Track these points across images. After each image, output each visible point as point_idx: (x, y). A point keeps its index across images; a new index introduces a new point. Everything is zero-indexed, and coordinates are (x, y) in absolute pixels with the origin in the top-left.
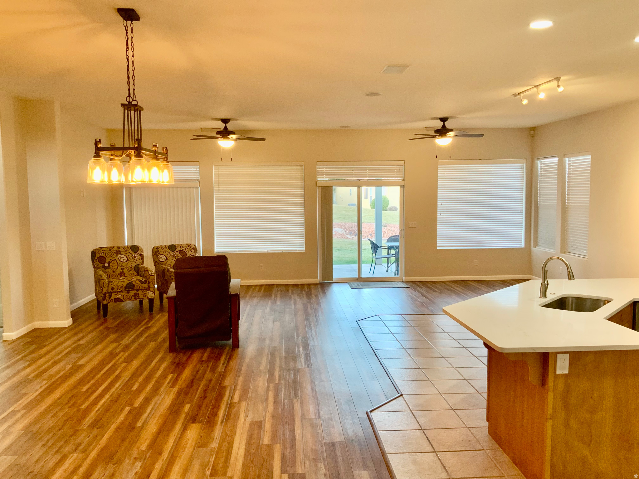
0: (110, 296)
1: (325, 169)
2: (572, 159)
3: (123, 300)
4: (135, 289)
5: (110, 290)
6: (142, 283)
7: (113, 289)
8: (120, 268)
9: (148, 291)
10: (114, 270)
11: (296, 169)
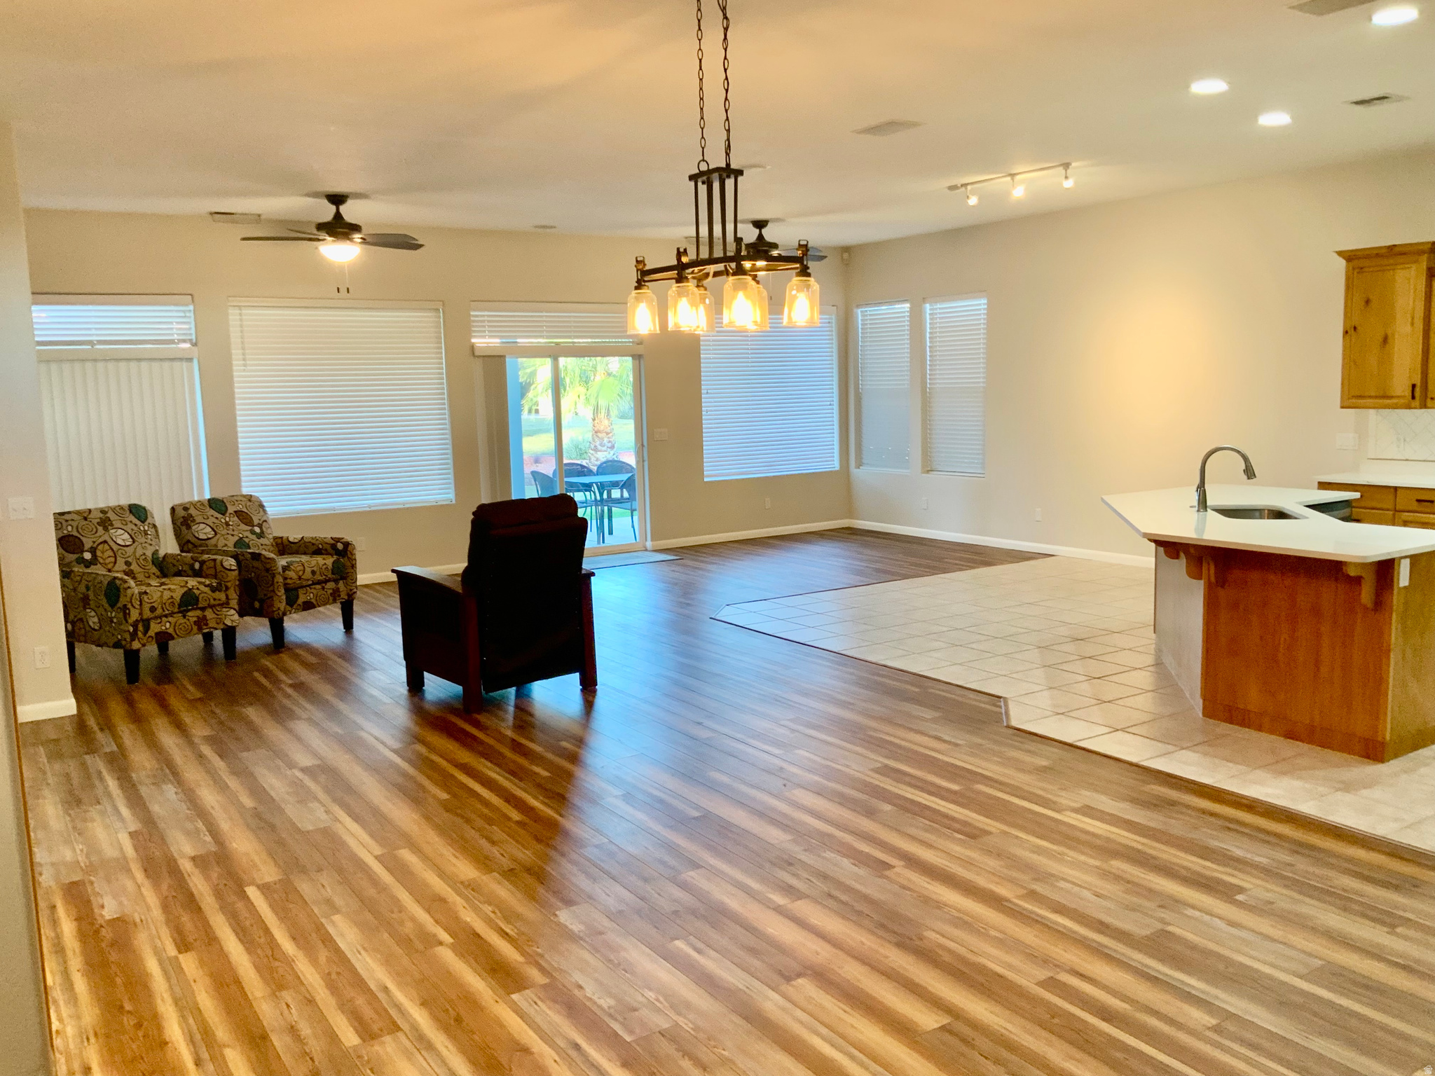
0: (147, 628)
1: (486, 318)
2: (939, 306)
3: (175, 636)
4: (200, 605)
5: (147, 614)
6: (214, 590)
7: (153, 609)
8: (120, 563)
9: (224, 609)
10: (110, 566)
11: (422, 317)
